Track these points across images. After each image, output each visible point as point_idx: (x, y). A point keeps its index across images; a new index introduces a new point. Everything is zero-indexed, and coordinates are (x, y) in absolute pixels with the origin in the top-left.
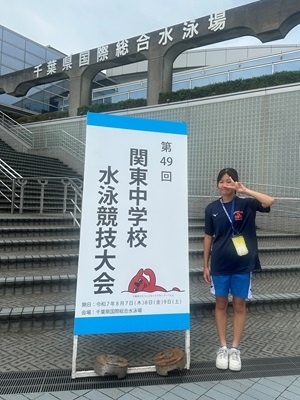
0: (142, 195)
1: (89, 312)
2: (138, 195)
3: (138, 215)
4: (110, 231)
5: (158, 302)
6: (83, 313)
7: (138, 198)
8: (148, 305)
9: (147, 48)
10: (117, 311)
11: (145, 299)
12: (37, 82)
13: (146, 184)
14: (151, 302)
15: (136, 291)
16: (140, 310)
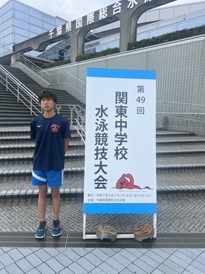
0: (123, 124)
1: (92, 200)
2: (121, 125)
3: (121, 138)
4: (103, 149)
5: (136, 195)
6: (89, 200)
7: (121, 127)
8: (129, 197)
9: (119, 12)
10: (109, 199)
11: (127, 193)
12: (51, 41)
13: (126, 117)
14: (131, 195)
15: (121, 188)
16: (124, 200)
